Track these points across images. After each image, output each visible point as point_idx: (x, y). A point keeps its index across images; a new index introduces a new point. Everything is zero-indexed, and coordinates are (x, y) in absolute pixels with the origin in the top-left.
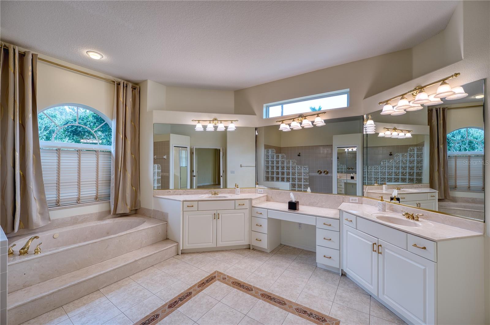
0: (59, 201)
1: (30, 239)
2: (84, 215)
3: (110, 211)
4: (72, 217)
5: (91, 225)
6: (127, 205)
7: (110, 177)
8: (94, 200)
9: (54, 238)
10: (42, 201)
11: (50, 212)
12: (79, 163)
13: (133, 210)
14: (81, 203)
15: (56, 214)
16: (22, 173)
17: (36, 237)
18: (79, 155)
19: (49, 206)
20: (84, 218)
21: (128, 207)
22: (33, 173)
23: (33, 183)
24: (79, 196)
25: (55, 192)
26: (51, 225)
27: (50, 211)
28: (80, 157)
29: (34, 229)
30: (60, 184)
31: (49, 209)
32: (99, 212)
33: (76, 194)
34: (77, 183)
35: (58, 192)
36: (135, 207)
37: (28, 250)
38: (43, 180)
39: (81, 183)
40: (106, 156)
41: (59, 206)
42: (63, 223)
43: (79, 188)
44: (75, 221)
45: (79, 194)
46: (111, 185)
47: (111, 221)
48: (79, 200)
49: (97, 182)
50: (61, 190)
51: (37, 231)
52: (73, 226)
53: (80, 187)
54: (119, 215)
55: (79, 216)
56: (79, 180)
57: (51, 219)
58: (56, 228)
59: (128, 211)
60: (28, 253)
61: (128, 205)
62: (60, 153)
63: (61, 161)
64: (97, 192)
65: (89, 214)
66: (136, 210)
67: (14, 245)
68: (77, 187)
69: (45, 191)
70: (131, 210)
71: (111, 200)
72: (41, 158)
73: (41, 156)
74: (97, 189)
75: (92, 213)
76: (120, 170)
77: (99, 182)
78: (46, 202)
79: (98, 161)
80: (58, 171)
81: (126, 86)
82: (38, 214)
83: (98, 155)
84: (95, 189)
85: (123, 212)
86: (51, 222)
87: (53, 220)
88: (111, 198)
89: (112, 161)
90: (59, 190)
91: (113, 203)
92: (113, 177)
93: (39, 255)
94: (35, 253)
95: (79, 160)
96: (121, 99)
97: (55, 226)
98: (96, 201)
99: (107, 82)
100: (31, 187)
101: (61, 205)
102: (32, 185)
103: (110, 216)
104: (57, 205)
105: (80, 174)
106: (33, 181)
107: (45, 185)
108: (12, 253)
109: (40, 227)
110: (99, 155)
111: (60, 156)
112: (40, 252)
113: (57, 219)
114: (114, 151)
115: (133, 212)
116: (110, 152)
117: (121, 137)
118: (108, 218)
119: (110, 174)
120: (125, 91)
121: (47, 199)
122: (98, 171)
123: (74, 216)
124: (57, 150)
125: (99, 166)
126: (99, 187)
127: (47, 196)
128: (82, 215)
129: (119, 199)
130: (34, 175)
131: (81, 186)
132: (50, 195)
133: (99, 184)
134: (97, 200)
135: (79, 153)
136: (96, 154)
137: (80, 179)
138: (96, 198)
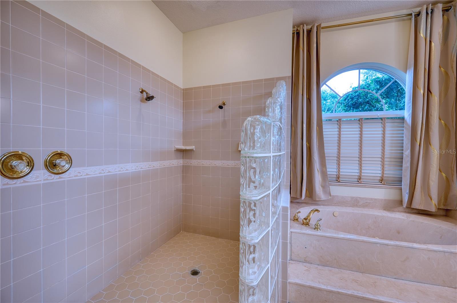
0: (339, 176)
1: (312, 211)
2: (366, 199)
3: (401, 202)
4: (352, 198)
5: (375, 214)
6: (431, 200)
7: (403, 153)
8: (378, 182)
9: (334, 216)
10: (324, 174)
11: (330, 187)
12: (361, 134)
13: (441, 209)
14: (362, 183)
15: (337, 191)
16: (308, 145)
17: (317, 210)
18: (361, 125)
19: (330, 180)
20: (366, 203)
21: (433, 202)
22: (316, 145)
23: (317, 154)
24: (361, 174)
25: (335, 166)
26: (332, 201)
27: (330, 185)
28: (362, 127)
29: (317, 201)
30: (341, 158)
31: (330, 184)
32: (385, 200)
33: (357, 171)
34: (358, 159)
35: (338, 167)
36: (444, 205)
37: (309, 221)
38: (325, 153)
39: (363, 159)
40: (396, 124)
41: (339, 182)
42: (342, 202)
43: (360, 165)
44: (355, 203)
45: (361, 171)
46: (404, 165)
47: (403, 216)
48: (360, 179)
49: (383, 160)
50: (341, 164)
51: (320, 203)
52: (353, 208)
53: (361, 163)
54: (415, 211)
55: (360, 198)
56: (360, 156)
57: (331, 194)
58: (337, 206)
59: (433, 209)
60: (309, 226)
61: (433, 199)
62: (340, 124)
63: (341, 133)
64: (383, 173)
65: (372, 199)
66: (447, 210)
67: (299, 212)
68: (359, 164)
69: (327, 164)
70: (438, 209)
71: (402, 187)
72: (323, 130)
73: (323, 129)
74: (382, 169)
75: (376, 198)
76: (419, 144)
77: (386, 160)
78: (327, 175)
79: (384, 131)
80: (339, 144)
81: (432, 13)
82: (320, 186)
83: (385, 123)
84: (380, 168)
85: (422, 208)
86: (331, 198)
87: (334, 196)
88: (402, 183)
89: (405, 131)
90: (339, 165)
91: (408, 191)
92: (407, 153)
93: (319, 233)
94: (315, 228)
95: (361, 131)
96: (422, 34)
97: (335, 203)
98: (381, 184)
99: (399, 21)
100: (315, 158)
101: (341, 182)
102: (316, 156)
103: (400, 209)
104: (337, 180)
105: (362, 148)
106: (316, 153)
107: (326, 158)
108: (297, 220)
109: (321, 200)
110: (387, 124)
111: (340, 127)
112: (320, 230)
113: (337, 196)
114: (409, 115)
115: (442, 213)
116: (403, 119)
117: (422, 92)
118: (398, 211)
119: (403, 150)
120: (429, 20)
121: (328, 173)
122: (384, 145)
123: (355, 197)
124: (338, 121)
125: (386, 139)
126: (385, 166)
127: (328, 170)
128: (363, 198)
129: (416, 187)
130: (317, 147)
131: (363, 162)
132: (331, 169)
133: (385, 163)
134: (382, 182)
135: (361, 122)
136: (382, 123)
137: (361, 154)
138: (381, 180)
